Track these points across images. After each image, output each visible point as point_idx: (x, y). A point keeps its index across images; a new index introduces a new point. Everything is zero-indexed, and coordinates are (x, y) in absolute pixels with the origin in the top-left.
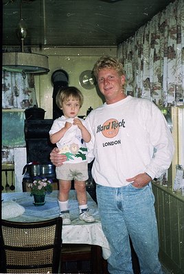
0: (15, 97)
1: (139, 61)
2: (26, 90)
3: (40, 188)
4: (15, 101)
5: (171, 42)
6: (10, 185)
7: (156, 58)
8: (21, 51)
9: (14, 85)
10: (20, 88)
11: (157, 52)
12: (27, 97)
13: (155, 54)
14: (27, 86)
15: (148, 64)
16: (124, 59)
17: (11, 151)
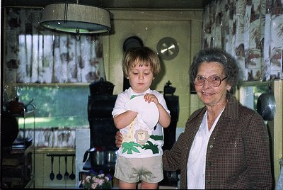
0: (79, 69)
1: (231, 23)
2: (93, 60)
3: (94, 186)
4: (79, 73)
6: (70, 174)
7: (254, 17)
9: (79, 54)
10: (86, 58)
11: (255, 9)
12: (94, 70)
13: (253, 12)
14: (94, 55)
15: (242, 26)
16: (211, 24)
17: (73, 133)
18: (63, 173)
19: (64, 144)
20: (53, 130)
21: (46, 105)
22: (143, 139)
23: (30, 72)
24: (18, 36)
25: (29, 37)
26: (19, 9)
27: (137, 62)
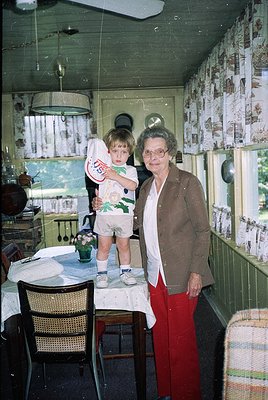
0: (77, 144)
1: (202, 99)
2: (88, 136)
3: (84, 243)
4: (77, 148)
5: (230, 73)
7: (216, 94)
8: (59, 90)
9: (76, 132)
10: (82, 135)
11: (217, 87)
13: (215, 90)
14: (89, 132)
16: (189, 99)
17: (75, 200)
18: (69, 236)
19: (69, 210)
20: (58, 198)
21: (61, 176)
22: (116, 200)
23: (35, 149)
24: (23, 118)
25: (32, 118)
26: (22, 95)
27: (118, 142)
